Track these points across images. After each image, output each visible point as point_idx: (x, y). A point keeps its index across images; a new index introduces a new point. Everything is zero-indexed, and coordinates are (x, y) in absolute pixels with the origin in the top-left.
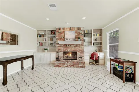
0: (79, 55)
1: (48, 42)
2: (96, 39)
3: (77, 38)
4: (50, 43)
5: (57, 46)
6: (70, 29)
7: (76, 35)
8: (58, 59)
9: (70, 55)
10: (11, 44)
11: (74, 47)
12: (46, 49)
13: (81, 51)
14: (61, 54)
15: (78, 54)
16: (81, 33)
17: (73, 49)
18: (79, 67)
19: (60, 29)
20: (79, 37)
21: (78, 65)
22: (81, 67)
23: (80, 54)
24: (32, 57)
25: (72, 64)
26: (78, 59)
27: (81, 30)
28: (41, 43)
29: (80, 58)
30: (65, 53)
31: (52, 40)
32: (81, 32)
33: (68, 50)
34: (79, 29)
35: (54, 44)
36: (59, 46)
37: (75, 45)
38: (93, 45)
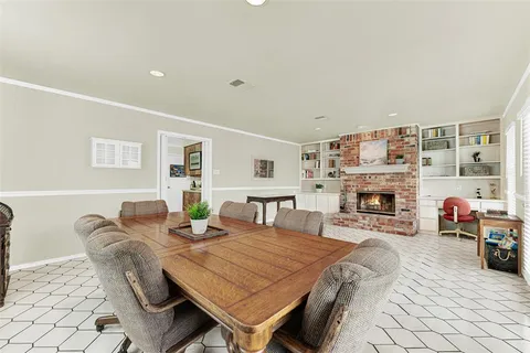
0: (403, 203)
1: (324, 169)
2: (477, 154)
3: (394, 157)
4: (328, 171)
5: (342, 178)
6: (375, 135)
7: (393, 148)
8: (343, 209)
9: (376, 202)
10: (261, 176)
11: (387, 180)
12: (319, 187)
13: (406, 193)
14: (352, 198)
15: (398, 199)
16: (407, 143)
17: (382, 185)
18: (393, 232)
19: (349, 138)
20: (400, 153)
21: (390, 228)
22: (399, 233)
23: (404, 200)
24: (293, 198)
25: (375, 222)
26: (397, 213)
27: (408, 133)
28: (310, 173)
29: (403, 213)
30: (361, 195)
31: (333, 164)
32: (406, 140)
33: (370, 188)
34: (400, 131)
35: (337, 174)
36: (346, 178)
37: (388, 177)
38: (461, 174)
